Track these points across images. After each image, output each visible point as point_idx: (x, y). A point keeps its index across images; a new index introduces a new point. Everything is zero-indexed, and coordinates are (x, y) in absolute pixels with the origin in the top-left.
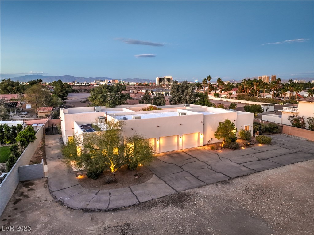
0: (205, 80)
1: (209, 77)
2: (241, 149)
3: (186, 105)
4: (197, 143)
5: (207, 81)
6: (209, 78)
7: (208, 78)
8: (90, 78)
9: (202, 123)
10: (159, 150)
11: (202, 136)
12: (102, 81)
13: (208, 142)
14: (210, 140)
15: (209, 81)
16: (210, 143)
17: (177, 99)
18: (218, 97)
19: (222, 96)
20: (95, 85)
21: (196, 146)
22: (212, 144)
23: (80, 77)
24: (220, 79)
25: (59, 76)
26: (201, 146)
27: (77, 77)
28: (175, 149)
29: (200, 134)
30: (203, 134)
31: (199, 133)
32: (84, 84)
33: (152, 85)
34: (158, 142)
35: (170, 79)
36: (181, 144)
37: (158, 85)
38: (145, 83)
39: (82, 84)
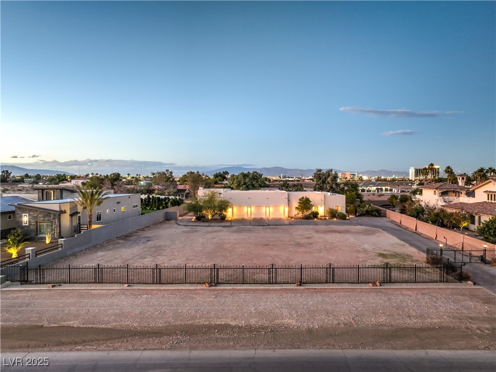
2: (314, 220)
4: (283, 214)
8: (308, 170)
9: (287, 200)
10: (250, 215)
11: (287, 209)
13: (295, 215)
14: (297, 213)
16: (297, 216)
20: (307, 180)
21: (282, 217)
23: (293, 170)
25: (266, 168)
26: (287, 217)
27: (290, 169)
28: (264, 217)
30: (287, 207)
31: (284, 207)
32: (293, 179)
33: (401, 181)
34: (249, 209)
35: (436, 171)
36: (268, 213)
37: (413, 180)
38: (389, 178)
39: (289, 179)
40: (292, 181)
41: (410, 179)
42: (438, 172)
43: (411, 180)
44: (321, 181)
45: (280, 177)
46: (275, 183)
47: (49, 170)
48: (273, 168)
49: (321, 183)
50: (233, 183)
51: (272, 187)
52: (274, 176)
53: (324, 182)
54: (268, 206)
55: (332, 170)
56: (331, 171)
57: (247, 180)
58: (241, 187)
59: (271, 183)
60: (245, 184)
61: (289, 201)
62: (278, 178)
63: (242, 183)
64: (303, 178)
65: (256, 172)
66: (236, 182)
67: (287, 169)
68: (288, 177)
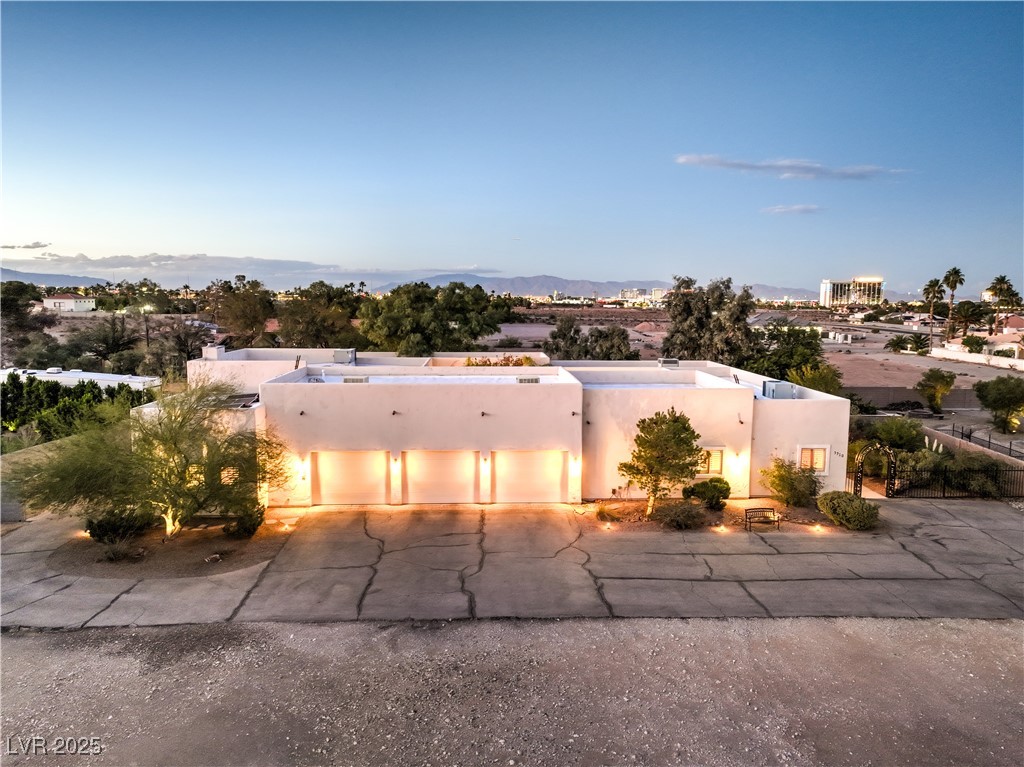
0: (934, 284)
1: (956, 272)
2: (715, 532)
3: (665, 362)
4: (557, 489)
5: (945, 287)
6: (955, 278)
7: (947, 279)
9: (578, 420)
10: (399, 495)
11: (576, 466)
12: (643, 292)
13: (614, 492)
14: (623, 485)
15: (953, 287)
16: (624, 495)
17: (678, 342)
18: (979, 352)
19: (1000, 348)
20: (609, 304)
21: (554, 503)
22: (631, 500)
23: (578, 282)
24: (1001, 280)
25: (522, 278)
26: (573, 501)
27: (573, 282)
28: (468, 502)
29: (571, 458)
30: (580, 458)
31: (565, 455)
32: (578, 302)
33: (803, 308)
34: (396, 467)
35: (874, 289)
36: (485, 484)
37: (827, 306)
38: (777, 302)
39: (572, 302)
40: (577, 306)
41: (822, 304)
42: (879, 290)
43: (824, 308)
44: (691, 320)
45: (551, 297)
46: (540, 310)
47: (68, 276)
48: (536, 279)
49: (691, 327)
50: (372, 327)
51: (532, 321)
52: (539, 295)
53: (701, 324)
54: (485, 449)
55: (729, 281)
56: (727, 284)
57: (427, 315)
58: (403, 343)
59: (531, 311)
60: (417, 328)
61: (587, 423)
62: (546, 299)
63: (407, 324)
64: (600, 299)
65: (461, 286)
66: (385, 323)
67: (566, 281)
68: (569, 298)
